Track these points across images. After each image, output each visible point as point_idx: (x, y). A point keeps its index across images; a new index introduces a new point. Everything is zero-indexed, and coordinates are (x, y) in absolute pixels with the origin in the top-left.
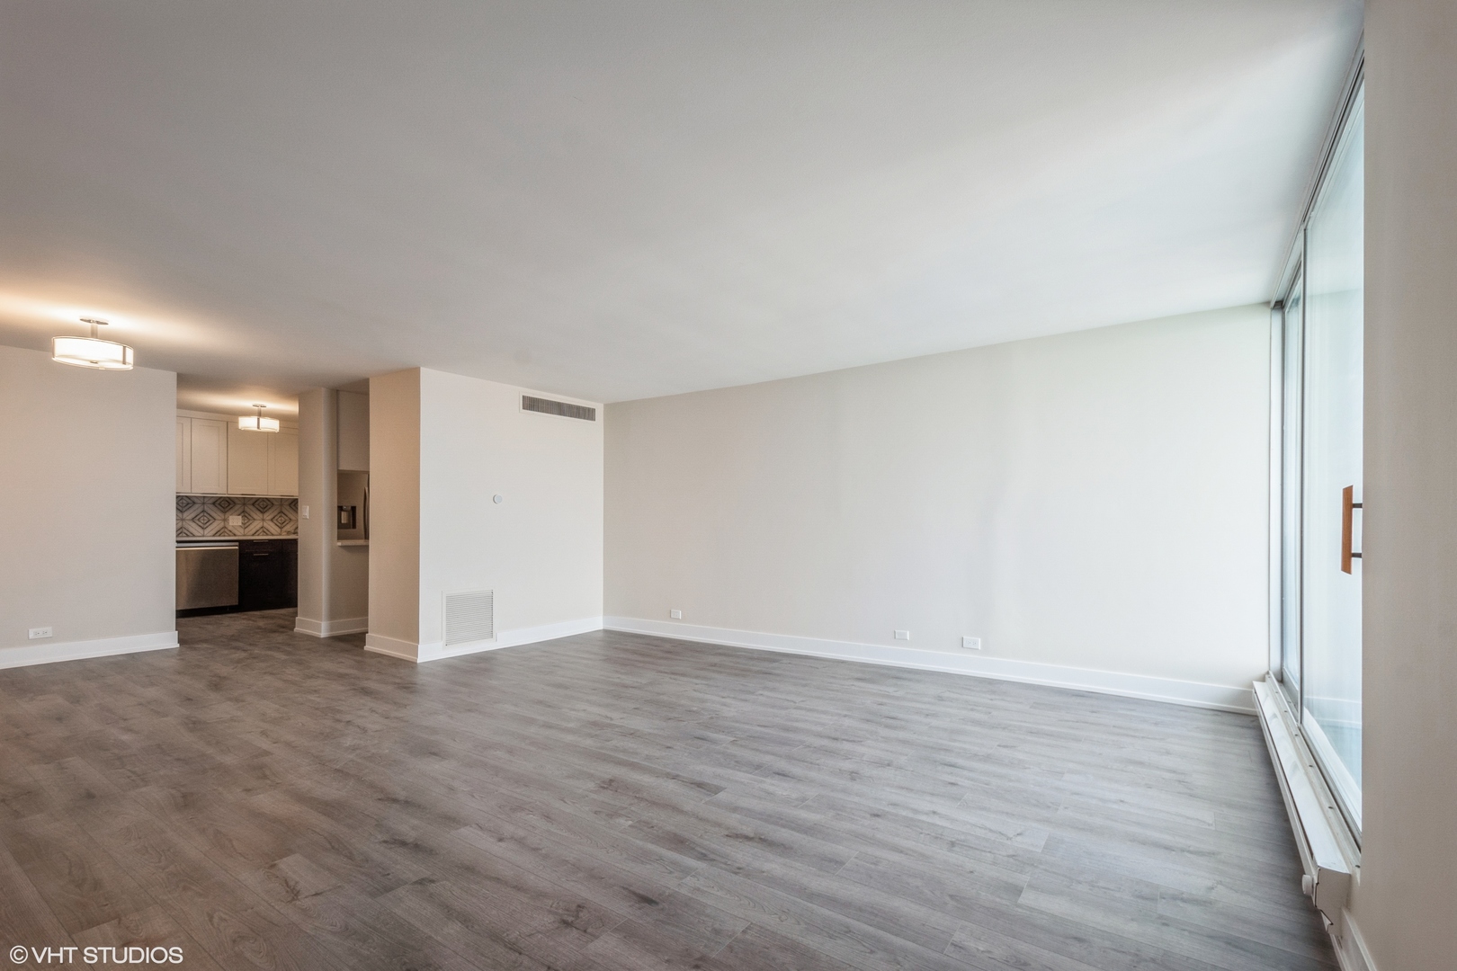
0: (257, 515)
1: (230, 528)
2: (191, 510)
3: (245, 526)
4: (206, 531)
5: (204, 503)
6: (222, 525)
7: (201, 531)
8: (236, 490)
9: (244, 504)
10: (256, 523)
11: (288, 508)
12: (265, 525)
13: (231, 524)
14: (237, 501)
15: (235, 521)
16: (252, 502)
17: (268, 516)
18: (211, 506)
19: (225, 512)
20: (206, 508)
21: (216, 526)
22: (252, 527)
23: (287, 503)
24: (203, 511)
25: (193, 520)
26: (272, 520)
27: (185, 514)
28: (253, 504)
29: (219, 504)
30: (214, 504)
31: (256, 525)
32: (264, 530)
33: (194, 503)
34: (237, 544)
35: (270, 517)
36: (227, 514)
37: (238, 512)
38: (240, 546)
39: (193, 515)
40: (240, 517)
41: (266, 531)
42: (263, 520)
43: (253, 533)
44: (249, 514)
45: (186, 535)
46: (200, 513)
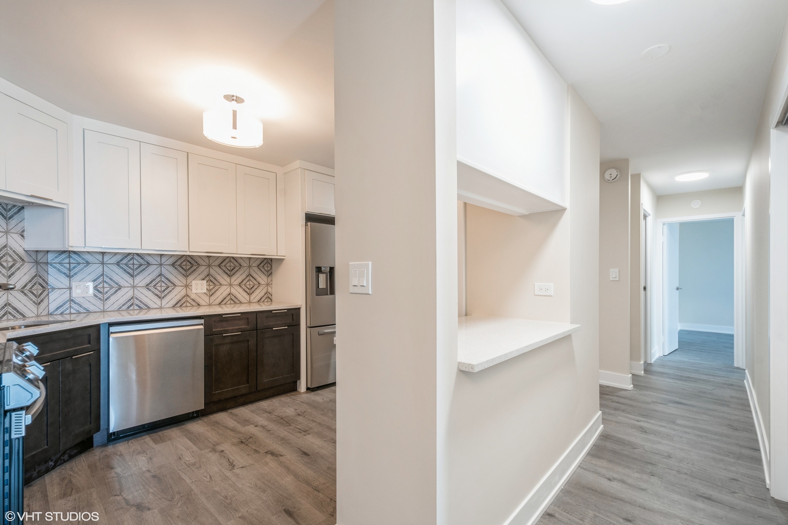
0: (223, 279)
1: (193, 296)
2: (145, 273)
3: (210, 293)
4: (164, 301)
5: (161, 265)
6: (183, 293)
7: (158, 301)
8: (199, 247)
9: (209, 266)
10: (223, 288)
11: (256, 269)
12: (233, 291)
13: (194, 291)
14: (200, 261)
15: (199, 287)
16: (218, 262)
17: (237, 279)
18: (171, 269)
19: (186, 276)
20: (164, 271)
21: (177, 294)
22: (218, 293)
23: (255, 264)
24: (161, 275)
25: (147, 286)
26: (240, 285)
27: (138, 279)
28: (219, 266)
29: (180, 266)
30: (173, 265)
31: (223, 292)
32: (233, 299)
33: (149, 264)
34: (202, 321)
35: (237, 282)
36: (190, 278)
37: (203, 276)
38: (205, 325)
39: (148, 280)
40: (205, 282)
41: (235, 301)
42: (230, 285)
43: (220, 304)
44: (214, 278)
45: (139, 307)
46: (157, 277)
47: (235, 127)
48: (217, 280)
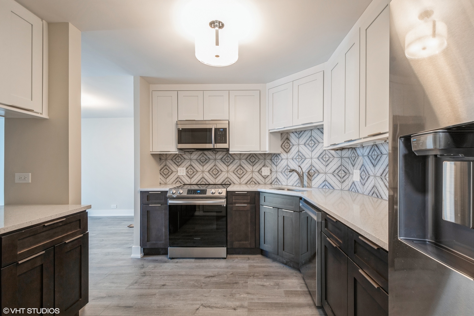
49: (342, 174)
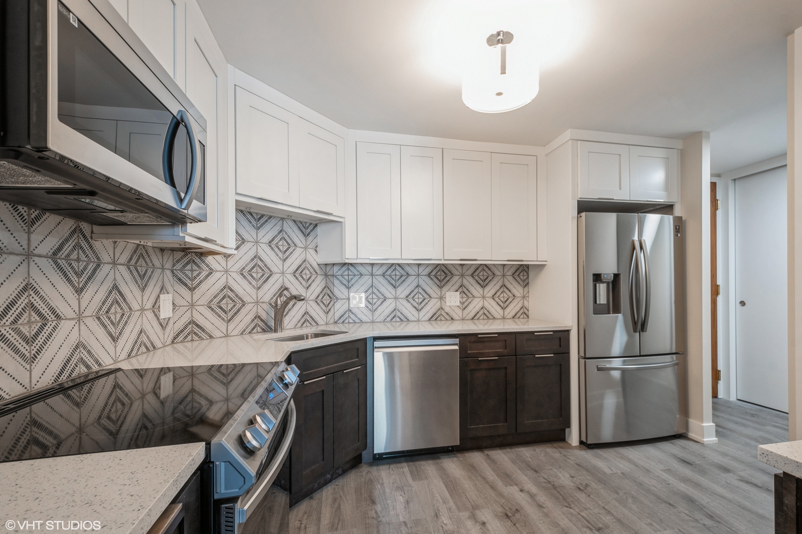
0: (476, 290)
1: (447, 309)
2: (406, 284)
3: (464, 306)
4: (421, 314)
5: (418, 275)
6: (438, 305)
7: (416, 313)
8: (453, 255)
9: (462, 276)
10: (476, 301)
11: (510, 278)
12: (486, 305)
13: (448, 304)
14: (454, 271)
15: (452, 299)
16: (471, 271)
17: (490, 290)
18: (427, 279)
19: (441, 287)
20: (421, 283)
21: (432, 307)
22: (471, 307)
23: (510, 273)
24: (418, 286)
25: (407, 298)
26: (493, 297)
27: (399, 291)
28: (472, 275)
29: (435, 276)
30: (429, 275)
31: (476, 305)
33: (408, 275)
34: (457, 341)
35: (491, 294)
36: (444, 290)
37: (456, 287)
38: (460, 345)
39: (407, 292)
40: (458, 293)
41: (488, 316)
42: (484, 297)
43: (472, 319)
44: (467, 289)
45: (400, 319)
46: (415, 289)
47: (503, 71)
48: (469, 292)
49: (326, 300)
